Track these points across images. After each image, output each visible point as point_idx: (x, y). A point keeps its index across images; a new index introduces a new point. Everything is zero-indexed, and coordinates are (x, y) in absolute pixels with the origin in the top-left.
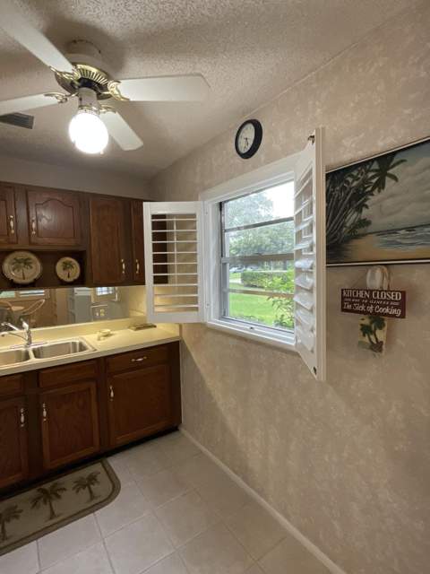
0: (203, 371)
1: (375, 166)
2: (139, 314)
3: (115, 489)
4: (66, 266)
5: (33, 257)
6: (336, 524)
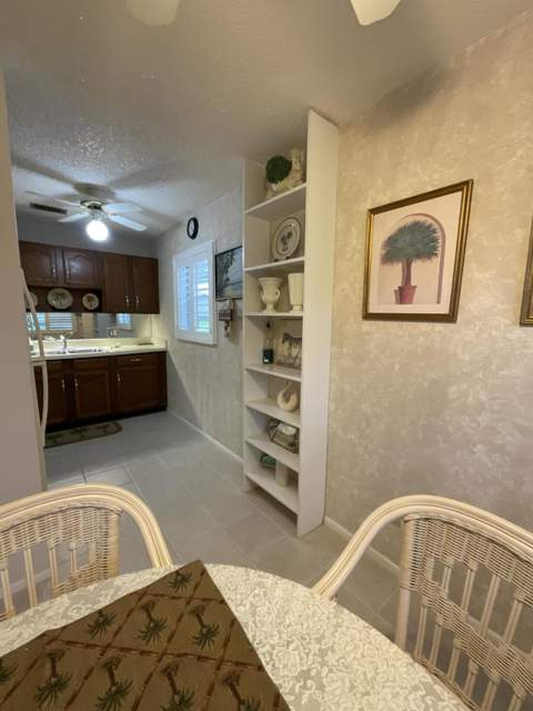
1: (230, 254)
3: (120, 429)
4: (90, 299)
5: (67, 292)
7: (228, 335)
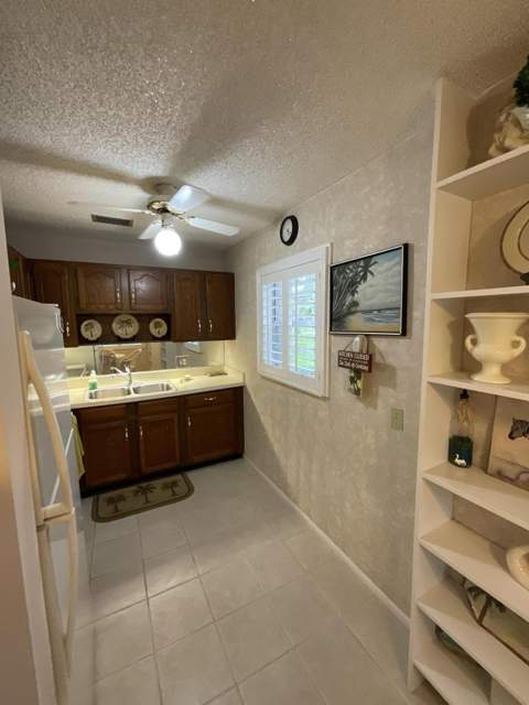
0: (258, 410)
1: (362, 264)
2: (215, 364)
3: (190, 490)
4: (157, 325)
5: (133, 318)
6: (338, 518)
7: (357, 392)
